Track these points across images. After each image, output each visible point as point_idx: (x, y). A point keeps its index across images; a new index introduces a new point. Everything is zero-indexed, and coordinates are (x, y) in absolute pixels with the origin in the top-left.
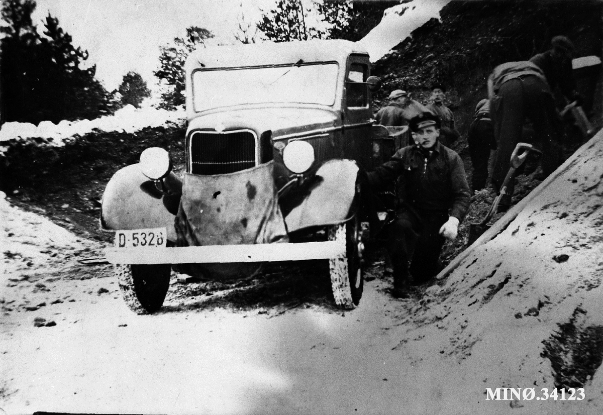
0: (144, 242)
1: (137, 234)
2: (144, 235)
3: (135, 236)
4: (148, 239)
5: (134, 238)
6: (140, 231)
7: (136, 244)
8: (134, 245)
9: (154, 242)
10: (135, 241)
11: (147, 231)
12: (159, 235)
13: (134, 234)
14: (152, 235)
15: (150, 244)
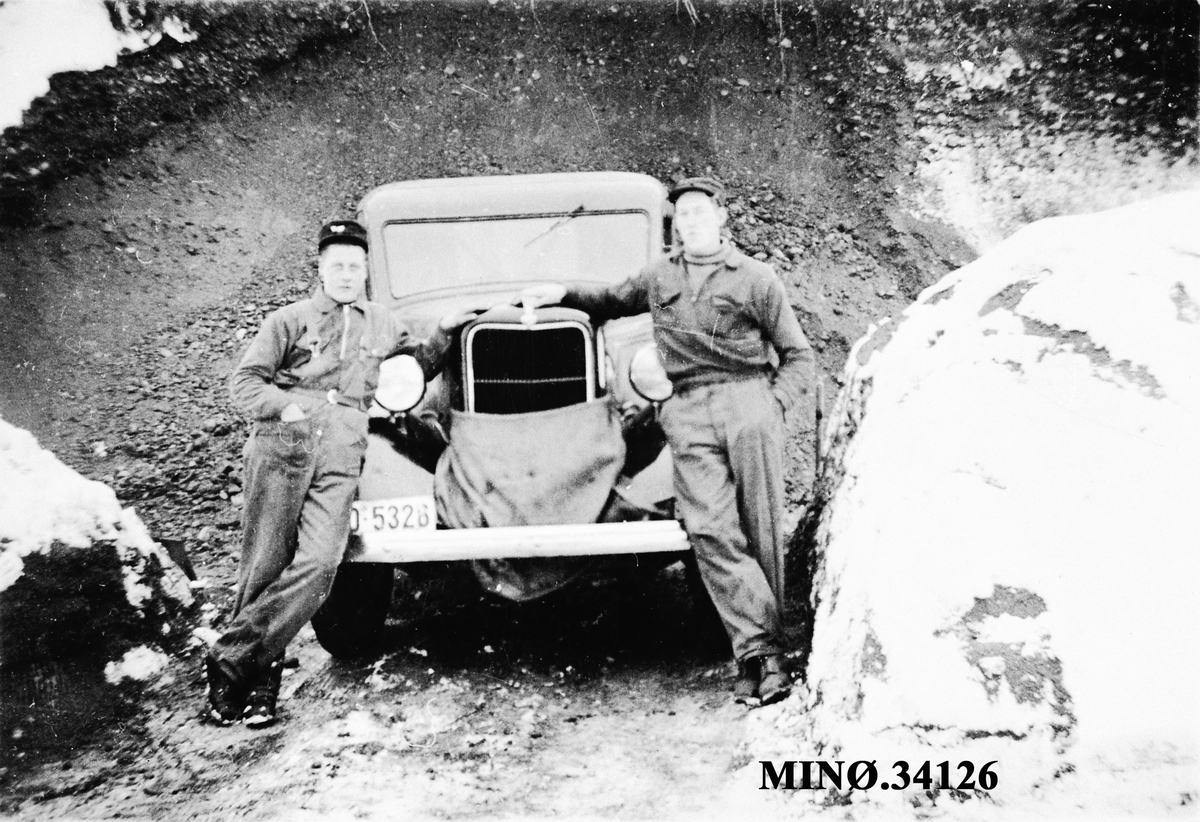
0: (394, 523)
1: (382, 507)
2: (393, 511)
3: (378, 512)
4: (402, 517)
5: (375, 516)
6: (386, 503)
7: (379, 525)
8: (377, 528)
9: (413, 521)
10: (378, 521)
11: (399, 503)
12: (423, 510)
13: (375, 508)
14: (408, 510)
15: (405, 526)
